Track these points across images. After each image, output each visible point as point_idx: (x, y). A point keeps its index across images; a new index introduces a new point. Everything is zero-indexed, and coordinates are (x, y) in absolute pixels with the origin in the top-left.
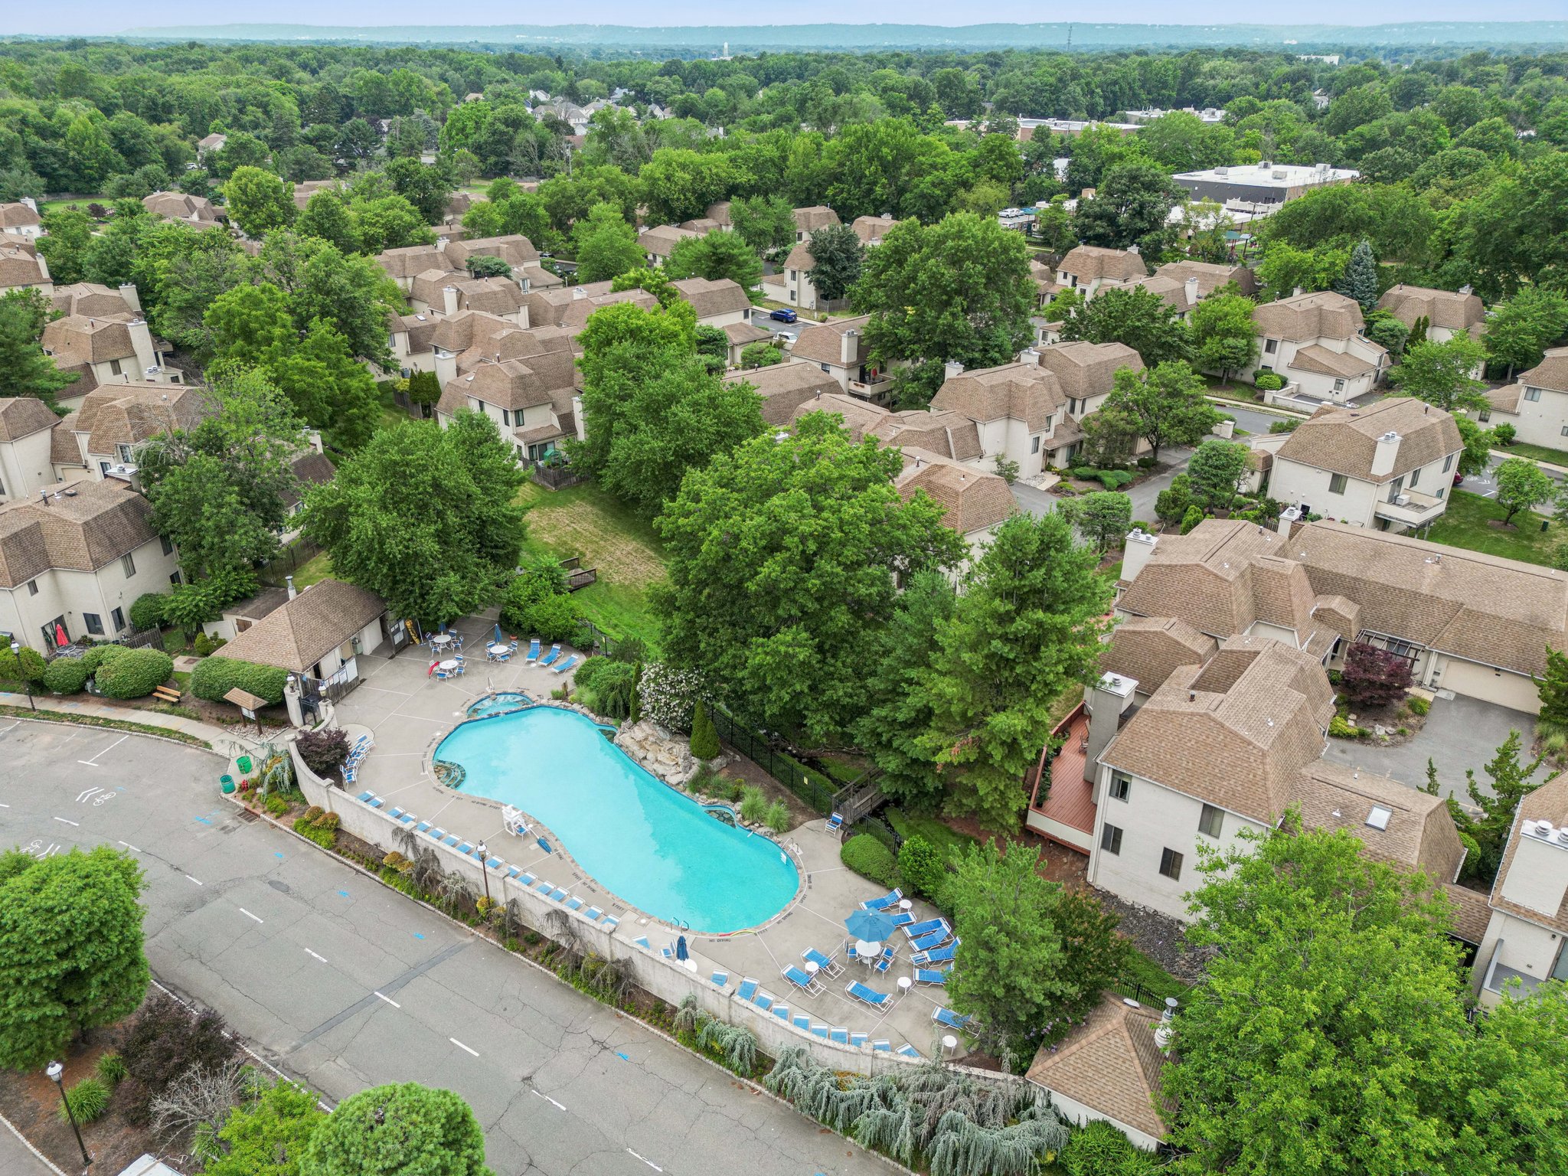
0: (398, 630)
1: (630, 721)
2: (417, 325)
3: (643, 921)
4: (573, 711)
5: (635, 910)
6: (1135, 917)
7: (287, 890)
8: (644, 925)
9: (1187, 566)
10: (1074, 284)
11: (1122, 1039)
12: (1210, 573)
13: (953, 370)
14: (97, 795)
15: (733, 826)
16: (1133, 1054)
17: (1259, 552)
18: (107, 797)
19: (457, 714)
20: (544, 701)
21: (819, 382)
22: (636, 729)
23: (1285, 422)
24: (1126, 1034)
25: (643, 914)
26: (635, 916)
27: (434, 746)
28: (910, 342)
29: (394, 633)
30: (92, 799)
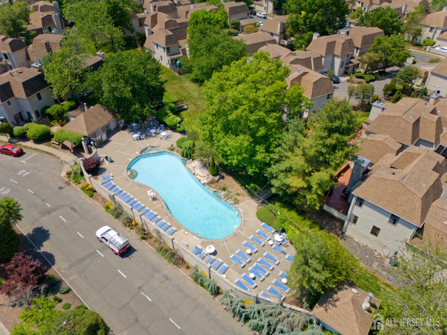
0: (121, 123)
1: (191, 160)
2: (142, 17)
3: (186, 233)
4: (174, 154)
5: (184, 228)
6: (359, 246)
7: (75, 211)
8: (187, 234)
9: (395, 116)
10: (362, 6)
11: (350, 306)
12: (404, 120)
13: (315, 36)
14: (24, 173)
15: (221, 199)
16: (354, 313)
17: (424, 112)
18: (27, 174)
19: (137, 153)
20: (165, 150)
21: (269, 39)
22: (193, 163)
23: (435, 58)
24: (351, 305)
25: (187, 230)
26: (184, 230)
27: (128, 164)
28: (302, 25)
29: (120, 124)
30: (22, 174)
